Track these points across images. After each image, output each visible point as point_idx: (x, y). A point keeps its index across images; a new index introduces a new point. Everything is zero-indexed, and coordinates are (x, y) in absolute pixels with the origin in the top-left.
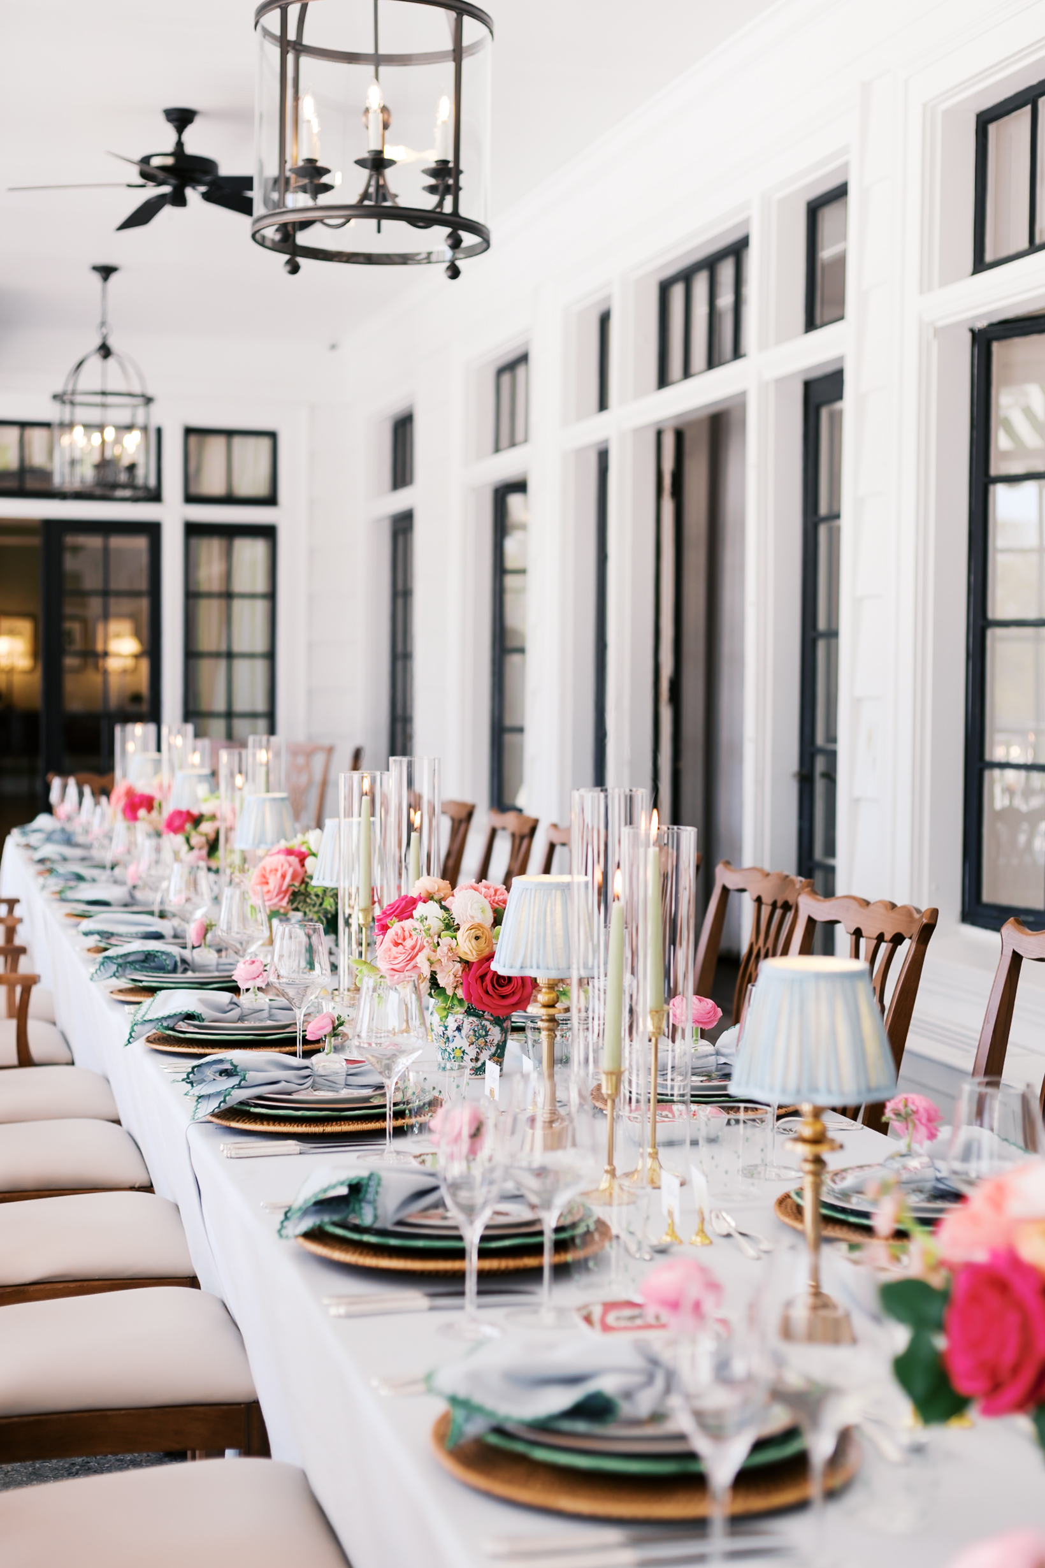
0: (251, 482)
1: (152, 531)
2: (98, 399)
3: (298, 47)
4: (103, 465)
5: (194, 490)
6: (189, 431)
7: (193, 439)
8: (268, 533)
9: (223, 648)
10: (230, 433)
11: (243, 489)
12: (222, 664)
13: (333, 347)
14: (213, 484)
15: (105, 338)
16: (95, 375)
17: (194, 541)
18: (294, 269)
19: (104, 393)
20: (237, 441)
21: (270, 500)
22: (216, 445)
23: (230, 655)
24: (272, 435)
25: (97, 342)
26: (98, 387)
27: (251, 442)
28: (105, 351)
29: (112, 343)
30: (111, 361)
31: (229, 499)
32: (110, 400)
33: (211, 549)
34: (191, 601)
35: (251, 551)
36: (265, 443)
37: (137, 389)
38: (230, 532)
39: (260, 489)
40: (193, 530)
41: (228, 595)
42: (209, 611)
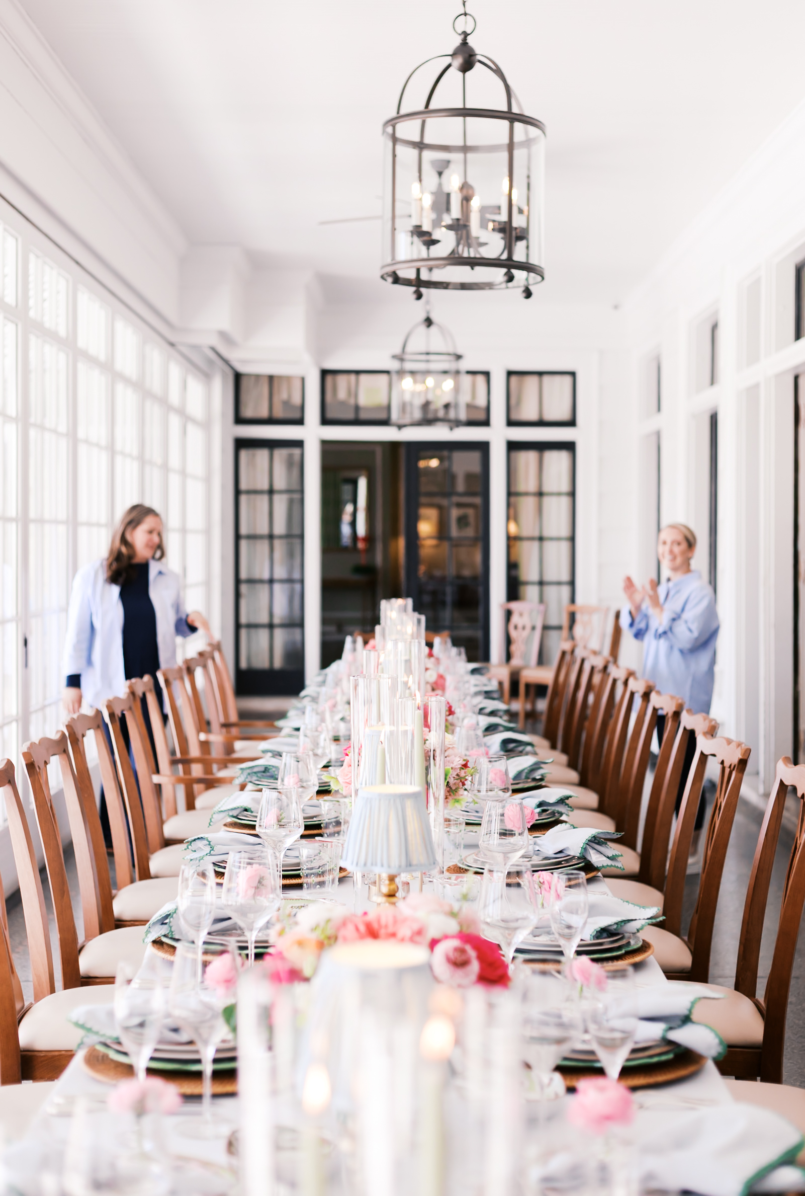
0: (558, 410)
1: (483, 447)
2: (424, 357)
3: (422, 146)
4: (426, 406)
5: (515, 417)
6: (510, 374)
7: (514, 379)
8: (569, 447)
9: (536, 534)
10: (540, 374)
11: (551, 415)
12: (535, 545)
13: (616, 307)
14: (529, 412)
15: (428, 313)
16: (421, 340)
17: (514, 454)
18: (419, 296)
19: (428, 354)
20: (546, 379)
21: (571, 423)
22: (531, 383)
23: (541, 539)
24: (573, 374)
25: (423, 316)
26: (424, 350)
27: (557, 379)
28: (429, 322)
29: (434, 317)
30: (433, 328)
31: (541, 423)
32: (432, 357)
33: (528, 458)
34: (513, 499)
35: (557, 461)
36: (568, 379)
37: (451, 350)
38: (541, 447)
39: (563, 414)
40: (513, 446)
41: (540, 494)
42: (527, 505)
